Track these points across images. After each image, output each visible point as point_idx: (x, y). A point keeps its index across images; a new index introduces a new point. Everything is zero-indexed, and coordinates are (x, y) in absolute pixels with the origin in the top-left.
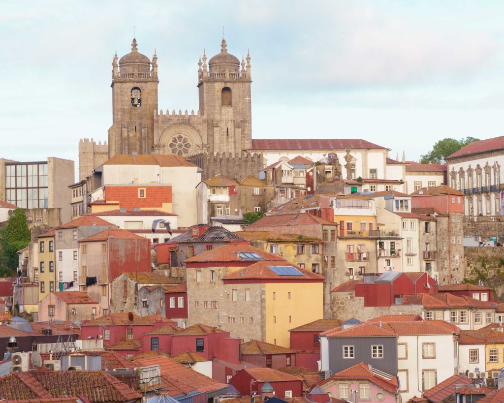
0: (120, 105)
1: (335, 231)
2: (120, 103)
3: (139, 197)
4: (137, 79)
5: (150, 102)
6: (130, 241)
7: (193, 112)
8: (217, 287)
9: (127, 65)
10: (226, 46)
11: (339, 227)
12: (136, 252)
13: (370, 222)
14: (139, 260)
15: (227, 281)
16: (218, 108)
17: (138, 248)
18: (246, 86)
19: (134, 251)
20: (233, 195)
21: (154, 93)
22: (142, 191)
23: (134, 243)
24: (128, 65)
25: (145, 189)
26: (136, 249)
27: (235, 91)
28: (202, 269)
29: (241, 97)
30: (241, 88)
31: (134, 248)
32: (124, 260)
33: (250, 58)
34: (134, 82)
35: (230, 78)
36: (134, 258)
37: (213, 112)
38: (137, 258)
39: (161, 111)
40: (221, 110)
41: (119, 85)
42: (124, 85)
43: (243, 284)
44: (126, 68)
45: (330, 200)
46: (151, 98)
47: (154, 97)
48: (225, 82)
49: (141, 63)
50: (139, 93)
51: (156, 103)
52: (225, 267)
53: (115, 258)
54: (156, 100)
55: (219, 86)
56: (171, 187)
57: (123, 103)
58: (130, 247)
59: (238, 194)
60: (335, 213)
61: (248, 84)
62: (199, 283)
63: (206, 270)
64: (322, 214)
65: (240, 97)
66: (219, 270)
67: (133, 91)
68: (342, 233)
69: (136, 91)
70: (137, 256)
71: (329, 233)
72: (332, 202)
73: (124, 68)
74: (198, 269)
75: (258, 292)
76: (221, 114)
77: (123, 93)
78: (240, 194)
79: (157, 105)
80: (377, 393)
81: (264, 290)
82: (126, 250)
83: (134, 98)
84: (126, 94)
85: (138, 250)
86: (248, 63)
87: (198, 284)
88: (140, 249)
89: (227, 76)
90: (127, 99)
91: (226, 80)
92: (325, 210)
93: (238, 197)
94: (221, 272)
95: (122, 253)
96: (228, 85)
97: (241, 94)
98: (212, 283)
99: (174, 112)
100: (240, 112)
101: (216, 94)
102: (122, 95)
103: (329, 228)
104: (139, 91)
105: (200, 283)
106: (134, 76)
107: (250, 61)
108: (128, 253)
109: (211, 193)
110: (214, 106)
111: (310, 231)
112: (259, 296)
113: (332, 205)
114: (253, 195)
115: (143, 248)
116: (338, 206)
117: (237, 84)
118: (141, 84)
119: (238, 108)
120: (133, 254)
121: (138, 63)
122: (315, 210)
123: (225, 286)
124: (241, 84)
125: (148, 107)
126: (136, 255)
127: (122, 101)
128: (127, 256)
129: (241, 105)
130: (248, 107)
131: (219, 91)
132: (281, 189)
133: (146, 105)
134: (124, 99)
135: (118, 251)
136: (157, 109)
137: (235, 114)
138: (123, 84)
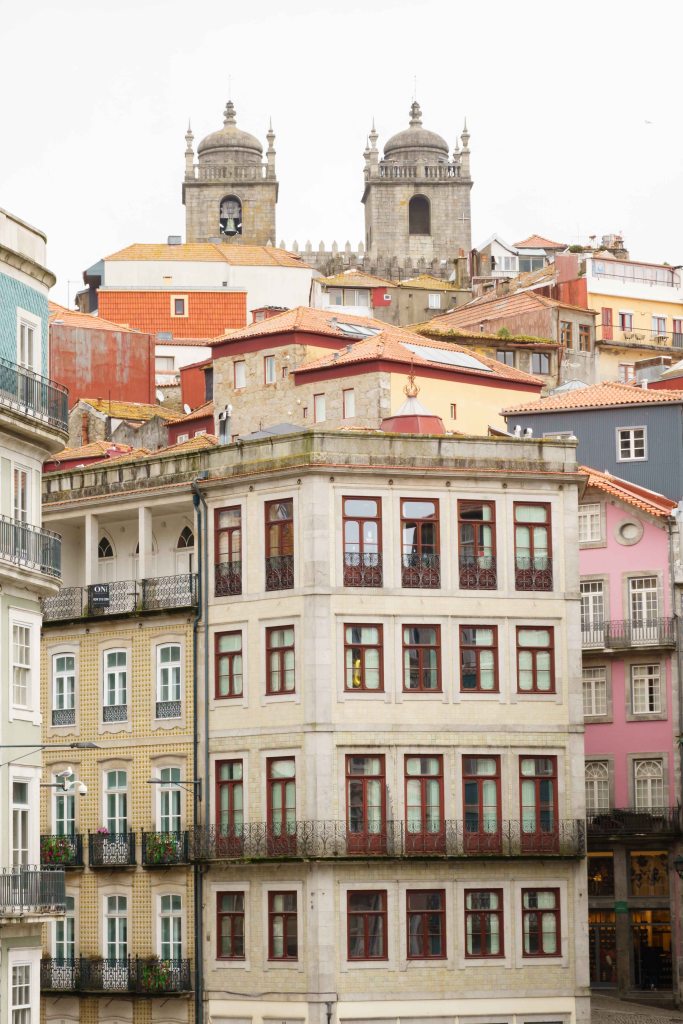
0: (197, 232)
1: (592, 329)
2: (197, 228)
3: (173, 315)
4: (232, 180)
5: (260, 226)
6: (103, 336)
7: (348, 244)
8: (280, 393)
9: (212, 153)
10: (420, 114)
11: (599, 319)
12: (119, 361)
13: (676, 318)
14: (125, 381)
15: (303, 377)
16: (401, 239)
17: (124, 352)
18: (461, 193)
19: (115, 358)
20: (382, 308)
21: (269, 207)
22: (179, 303)
23: (114, 340)
24: (216, 152)
25: (185, 298)
26: (119, 355)
27: (437, 203)
28: (247, 356)
29: (451, 215)
30: (450, 197)
31: (112, 352)
32: (89, 377)
33: (468, 136)
34: (225, 185)
35: (427, 174)
36: (114, 376)
37: (390, 246)
38: (122, 375)
39: (283, 245)
40: (407, 242)
41: (195, 191)
42: (207, 192)
43: (339, 380)
44: (211, 158)
45: (580, 261)
46: (262, 218)
47: (269, 215)
48: (417, 185)
49: (241, 149)
50: (237, 209)
51: (272, 227)
52: (297, 346)
53: (66, 371)
54: (272, 221)
55: (403, 195)
56: (244, 294)
57: (203, 228)
58: (103, 348)
59: (393, 305)
60: (590, 289)
61: (463, 188)
62: (239, 390)
63: (257, 358)
64: (562, 294)
65: (447, 215)
66: (286, 354)
67: (225, 205)
68: (608, 334)
69: (230, 204)
70: (122, 370)
71: (576, 332)
72: (583, 265)
73: (206, 158)
74: (237, 358)
75: (372, 394)
76: (407, 249)
77: (204, 208)
78: (397, 307)
79: (273, 232)
80: (620, 525)
81: (388, 387)
82: (93, 354)
83: (227, 219)
84: (210, 210)
85: (123, 358)
86: (465, 145)
87: (239, 393)
88: (128, 355)
89: (421, 171)
90: (211, 219)
91: (418, 180)
92: (567, 285)
93: (393, 314)
94: (288, 357)
95: (83, 361)
96: (423, 191)
97: (450, 208)
98: (269, 386)
99: (309, 246)
100: (448, 246)
101: (397, 209)
102: (202, 212)
103: (577, 321)
104: (236, 204)
105: (242, 391)
106: (228, 174)
107: (469, 142)
108: (99, 362)
109: (331, 303)
110: (393, 235)
111: (530, 327)
112: (375, 403)
113: (583, 271)
114: (427, 310)
115: (137, 355)
116: (598, 274)
117: (441, 190)
118: (240, 189)
119: (443, 238)
120: (110, 366)
121: (237, 148)
122: (547, 288)
123: (299, 388)
124: (450, 188)
125: (254, 236)
126: (118, 368)
127: (201, 224)
128: (96, 368)
129: (449, 232)
130: (464, 235)
131: (403, 203)
132: (486, 284)
133: (251, 232)
134: (204, 220)
135: (74, 354)
136: (273, 239)
137: (437, 249)
138: (204, 189)
